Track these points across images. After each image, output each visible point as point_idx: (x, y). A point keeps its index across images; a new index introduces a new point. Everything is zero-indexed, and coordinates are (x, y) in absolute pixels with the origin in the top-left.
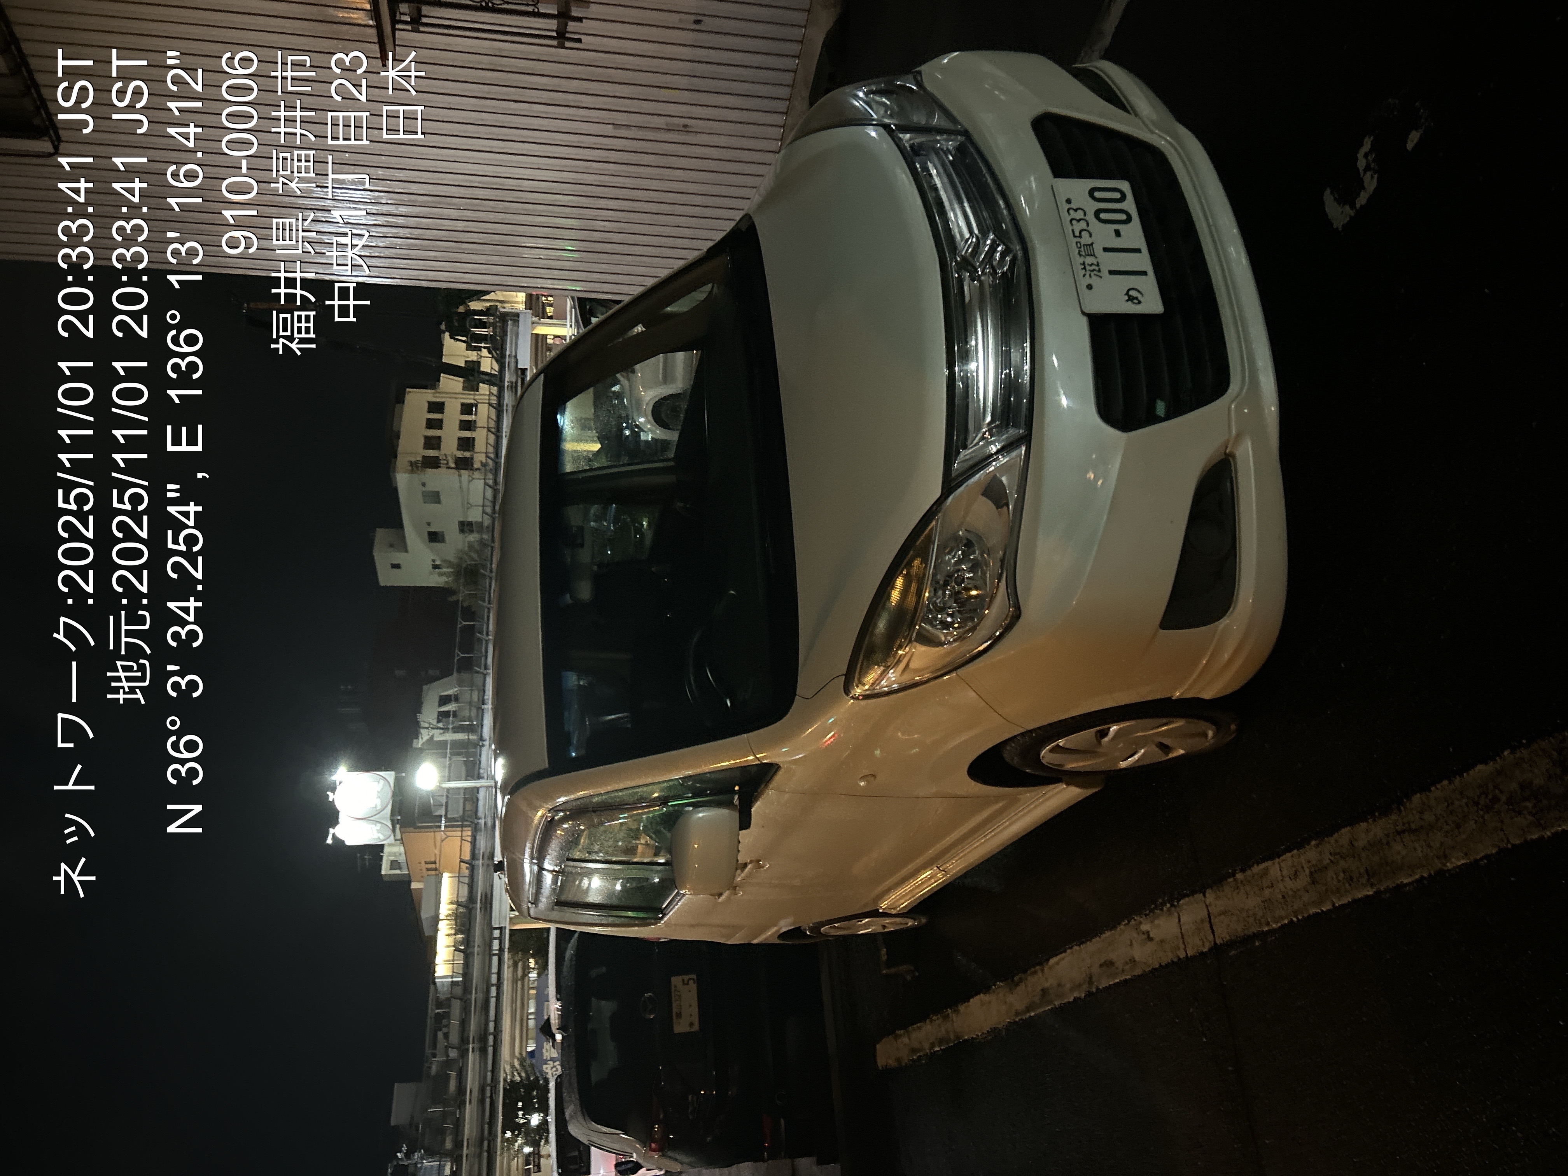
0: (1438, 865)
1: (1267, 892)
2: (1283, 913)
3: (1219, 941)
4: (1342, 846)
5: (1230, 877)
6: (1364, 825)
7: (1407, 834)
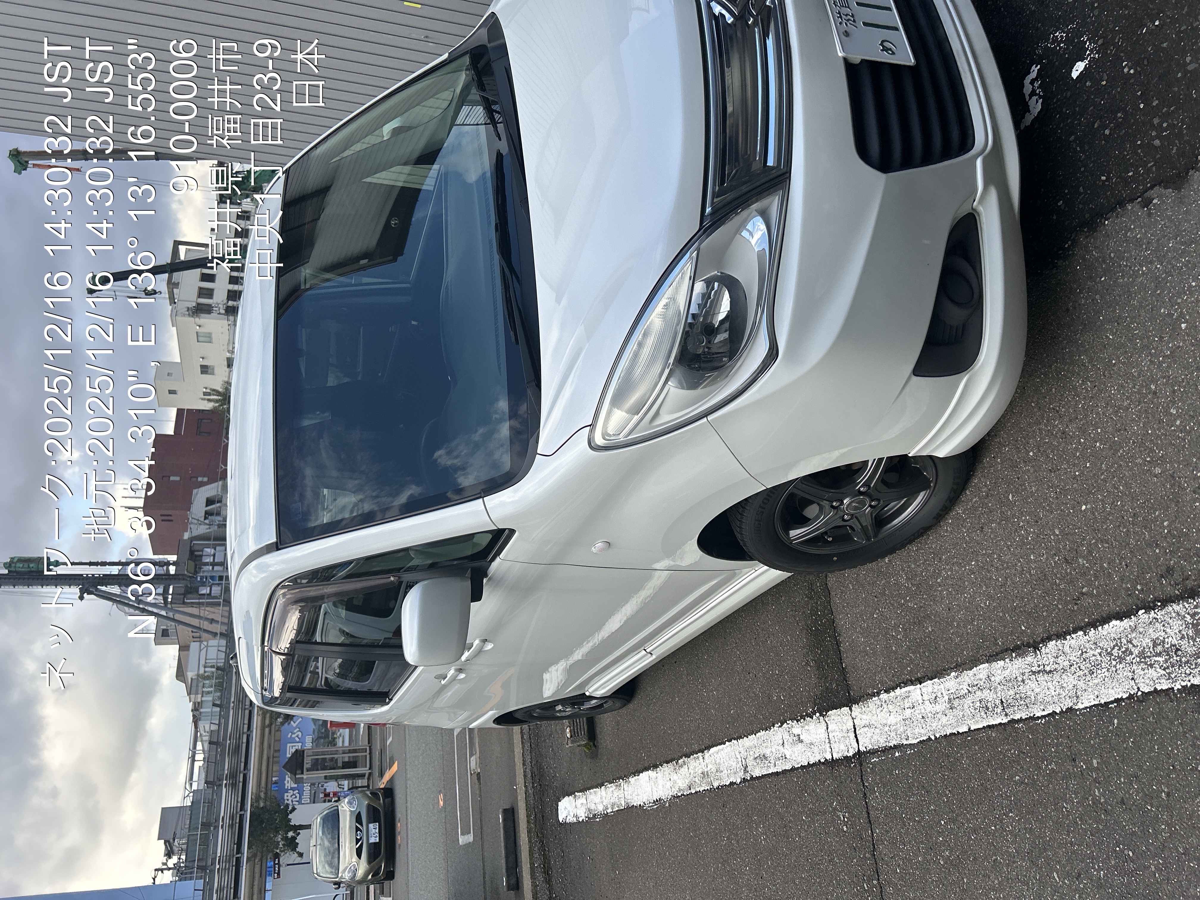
0: (1068, 703)
1: (908, 712)
2: (922, 731)
3: (862, 749)
4: (981, 680)
5: (873, 695)
6: (1001, 663)
7: (1041, 674)
